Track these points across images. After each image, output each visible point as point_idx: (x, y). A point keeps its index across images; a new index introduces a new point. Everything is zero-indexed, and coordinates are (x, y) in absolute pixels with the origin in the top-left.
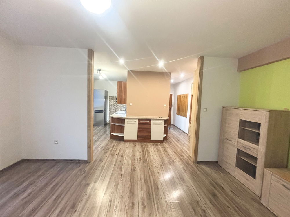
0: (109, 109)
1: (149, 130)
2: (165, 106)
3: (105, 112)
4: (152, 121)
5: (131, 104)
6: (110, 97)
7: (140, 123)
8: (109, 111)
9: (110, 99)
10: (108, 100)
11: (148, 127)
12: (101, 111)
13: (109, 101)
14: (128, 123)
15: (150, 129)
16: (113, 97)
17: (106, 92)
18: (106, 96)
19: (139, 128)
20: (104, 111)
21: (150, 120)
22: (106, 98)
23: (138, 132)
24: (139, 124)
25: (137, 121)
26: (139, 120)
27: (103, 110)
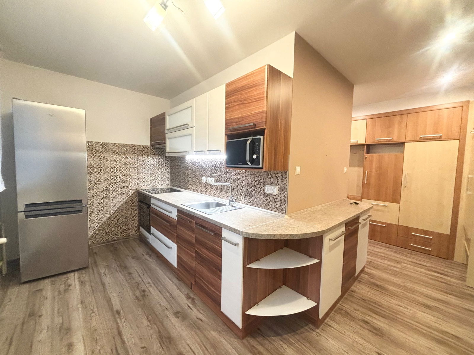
2: (345, 170)
6: (89, 143)
9: (90, 151)
12: (68, 207)
20: (85, 202)
26: (347, 224)
27: (81, 201)
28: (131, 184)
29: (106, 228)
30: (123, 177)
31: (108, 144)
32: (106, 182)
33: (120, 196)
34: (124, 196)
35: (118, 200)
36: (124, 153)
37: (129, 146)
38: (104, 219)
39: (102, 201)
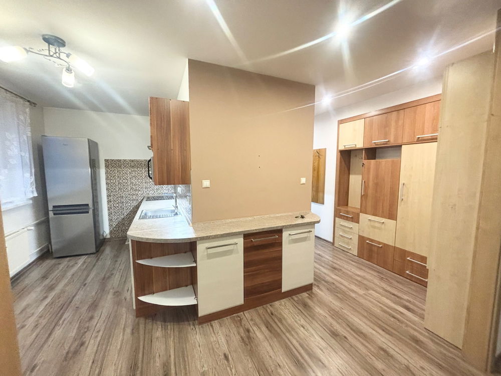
0: (109, 196)
1: (276, 264)
2: (303, 180)
3: (94, 210)
4: (285, 234)
5: (206, 183)
6: (106, 161)
7: (249, 245)
8: (109, 201)
9: (107, 166)
10: (102, 172)
11: (274, 255)
12: (81, 209)
13: (107, 173)
14: (210, 256)
15: (280, 259)
16: (120, 161)
17: (93, 147)
18: (93, 158)
19: (246, 265)
20: (91, 206)
21: (279, 231)
22: (93, 164)
23: (246, 278)
24: (247, 250)
25: (240, 241)
26: (247, 236)
27: (88, 205)
28: (140, 192)
29: (121, 226)
30: (134, 187)
31: (120, 160)
32: (120, 191)
33: (131, 202)
34: (135, 202)
35: (129, 204)
36: (133, 167)
37: (137, 161)
38: (120, 219)
39: (118, 205)
